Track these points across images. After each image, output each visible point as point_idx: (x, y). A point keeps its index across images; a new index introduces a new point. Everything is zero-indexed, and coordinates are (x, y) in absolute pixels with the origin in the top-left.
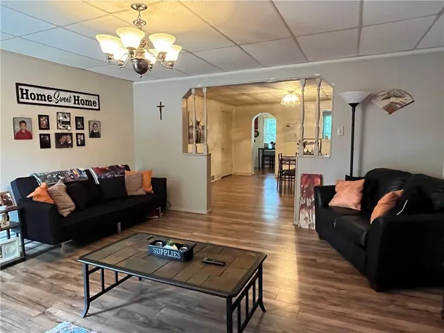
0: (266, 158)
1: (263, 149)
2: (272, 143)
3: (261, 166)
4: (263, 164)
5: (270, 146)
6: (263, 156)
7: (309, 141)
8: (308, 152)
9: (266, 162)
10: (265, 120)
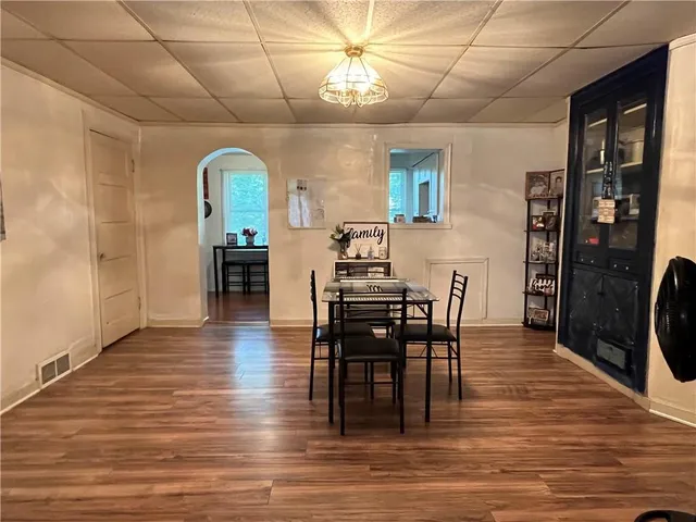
0: (232, 269)
1: (223, 249)
2: (246, 232)
3: (221, 288)
4: (226, 283)
5: (242, 241)
6: (226, 265)
7: (358, 228)
8: (358, 257)
9: (232, 279)
10: (226, 175)
